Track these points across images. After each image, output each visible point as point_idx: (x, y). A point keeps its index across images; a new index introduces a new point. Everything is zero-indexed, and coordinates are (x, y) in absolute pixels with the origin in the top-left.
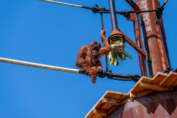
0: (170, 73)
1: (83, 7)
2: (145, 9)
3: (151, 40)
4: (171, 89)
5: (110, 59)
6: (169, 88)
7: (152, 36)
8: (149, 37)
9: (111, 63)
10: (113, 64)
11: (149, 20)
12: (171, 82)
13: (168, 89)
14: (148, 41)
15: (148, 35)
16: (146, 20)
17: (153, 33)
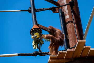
0: (67, 51)
1: (21, 11)
2: (64, 4)
3: (69, 25)
4: (72, 60)
5: (34, 45)
6: (71, 59)
7: (69, 22)
8: (67, 23)
9: (34, 48)
10: (35, 48)
11: (67, 11)
12: (71, 56)
13: (70, 61)
14: (67, 26)
15: (67, 22)
16: (65, 11)
17: (70, 20)
